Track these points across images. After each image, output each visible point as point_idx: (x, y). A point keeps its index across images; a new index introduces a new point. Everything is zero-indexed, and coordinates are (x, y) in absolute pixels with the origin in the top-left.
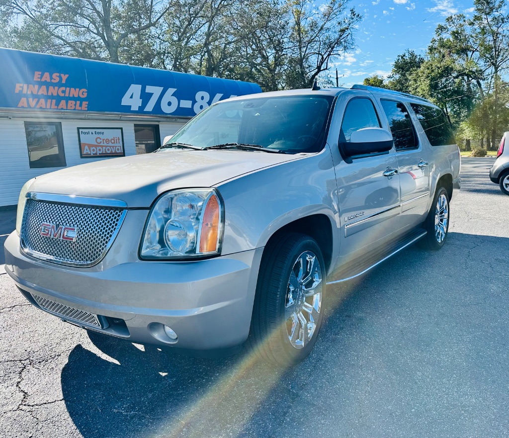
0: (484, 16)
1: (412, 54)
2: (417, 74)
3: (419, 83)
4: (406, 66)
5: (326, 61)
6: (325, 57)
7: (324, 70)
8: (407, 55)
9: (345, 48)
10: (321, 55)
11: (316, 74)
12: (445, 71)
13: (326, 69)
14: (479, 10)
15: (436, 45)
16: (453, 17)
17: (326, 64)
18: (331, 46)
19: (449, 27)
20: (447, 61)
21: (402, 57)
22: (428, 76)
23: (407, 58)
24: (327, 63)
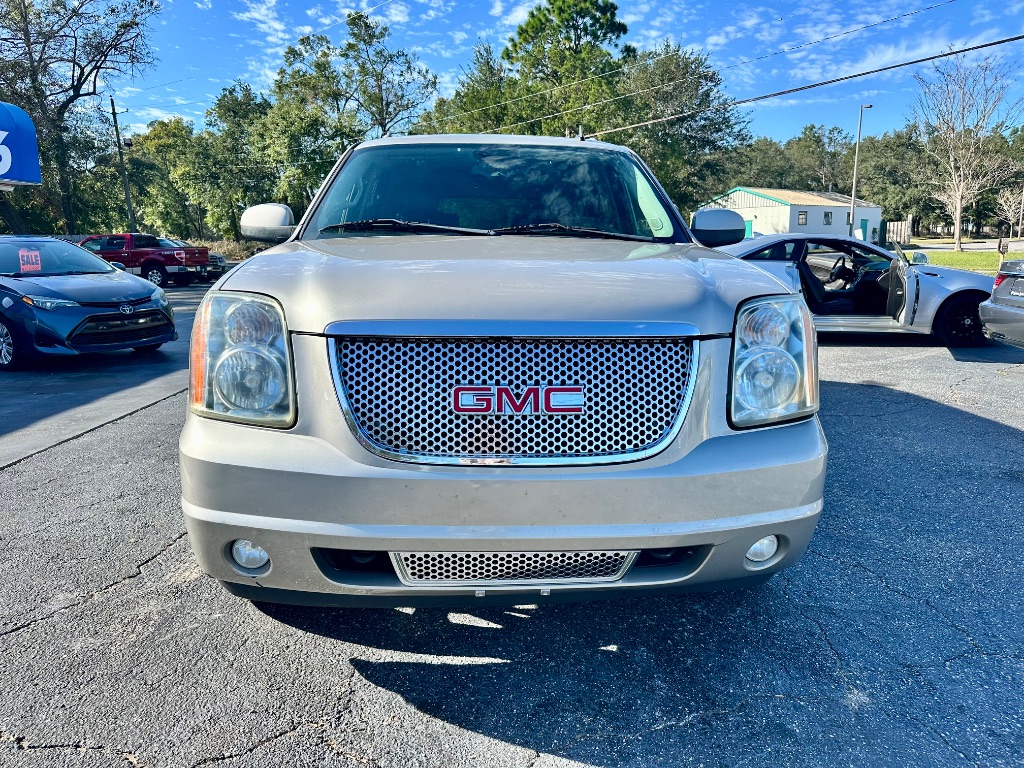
0: (362, 46)
1: (247, 90)
2: (264, 125)
3: (268, 141)
4: (239, 109)
5: (92, 78)
6: (87, 70)
7: (88, 94)
8: (238, 89)
9: (133, 59)
10: (80, 66)
11: (71, 100)
12: (312, 125)
13: (94, 93)
14: (354, 35)
15: (288, 80)
16: (312, 38)
17: (92, 84)
18: (99, 51)
19: (304, 53)
20: (311, 109)
21: (231, 93)
22: (286, 131)
23: (240, 96)
24: (95, 83)
